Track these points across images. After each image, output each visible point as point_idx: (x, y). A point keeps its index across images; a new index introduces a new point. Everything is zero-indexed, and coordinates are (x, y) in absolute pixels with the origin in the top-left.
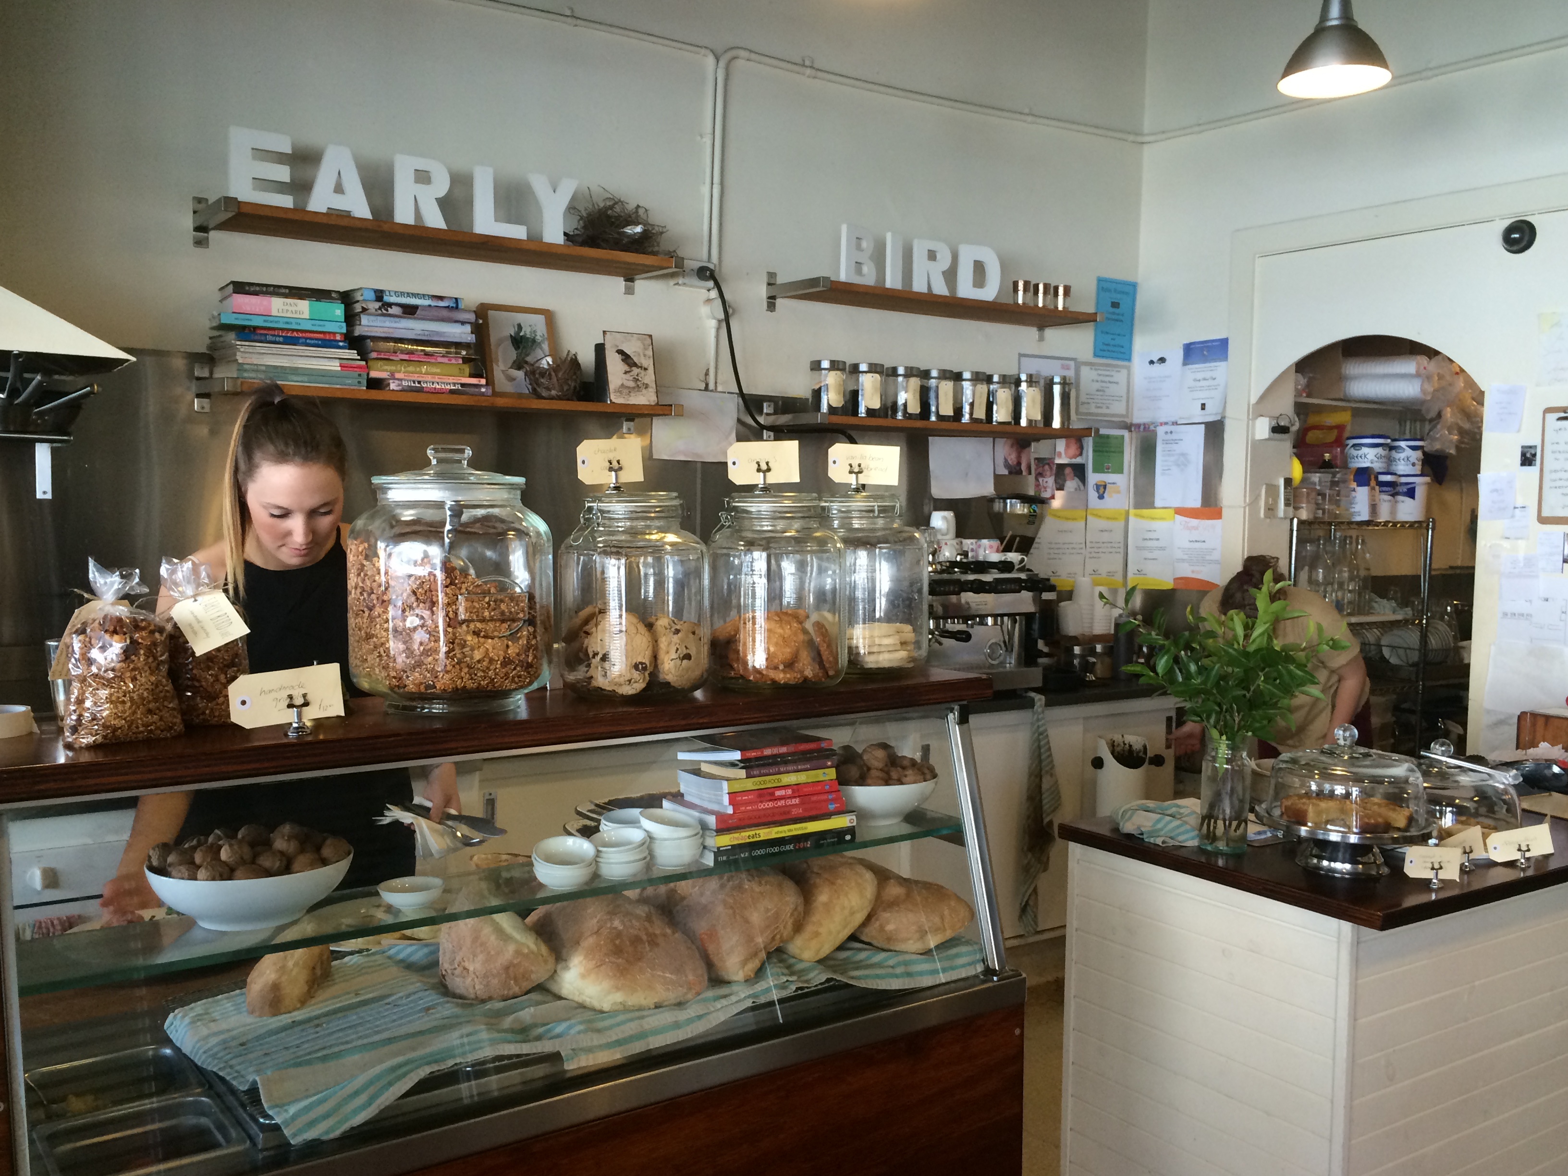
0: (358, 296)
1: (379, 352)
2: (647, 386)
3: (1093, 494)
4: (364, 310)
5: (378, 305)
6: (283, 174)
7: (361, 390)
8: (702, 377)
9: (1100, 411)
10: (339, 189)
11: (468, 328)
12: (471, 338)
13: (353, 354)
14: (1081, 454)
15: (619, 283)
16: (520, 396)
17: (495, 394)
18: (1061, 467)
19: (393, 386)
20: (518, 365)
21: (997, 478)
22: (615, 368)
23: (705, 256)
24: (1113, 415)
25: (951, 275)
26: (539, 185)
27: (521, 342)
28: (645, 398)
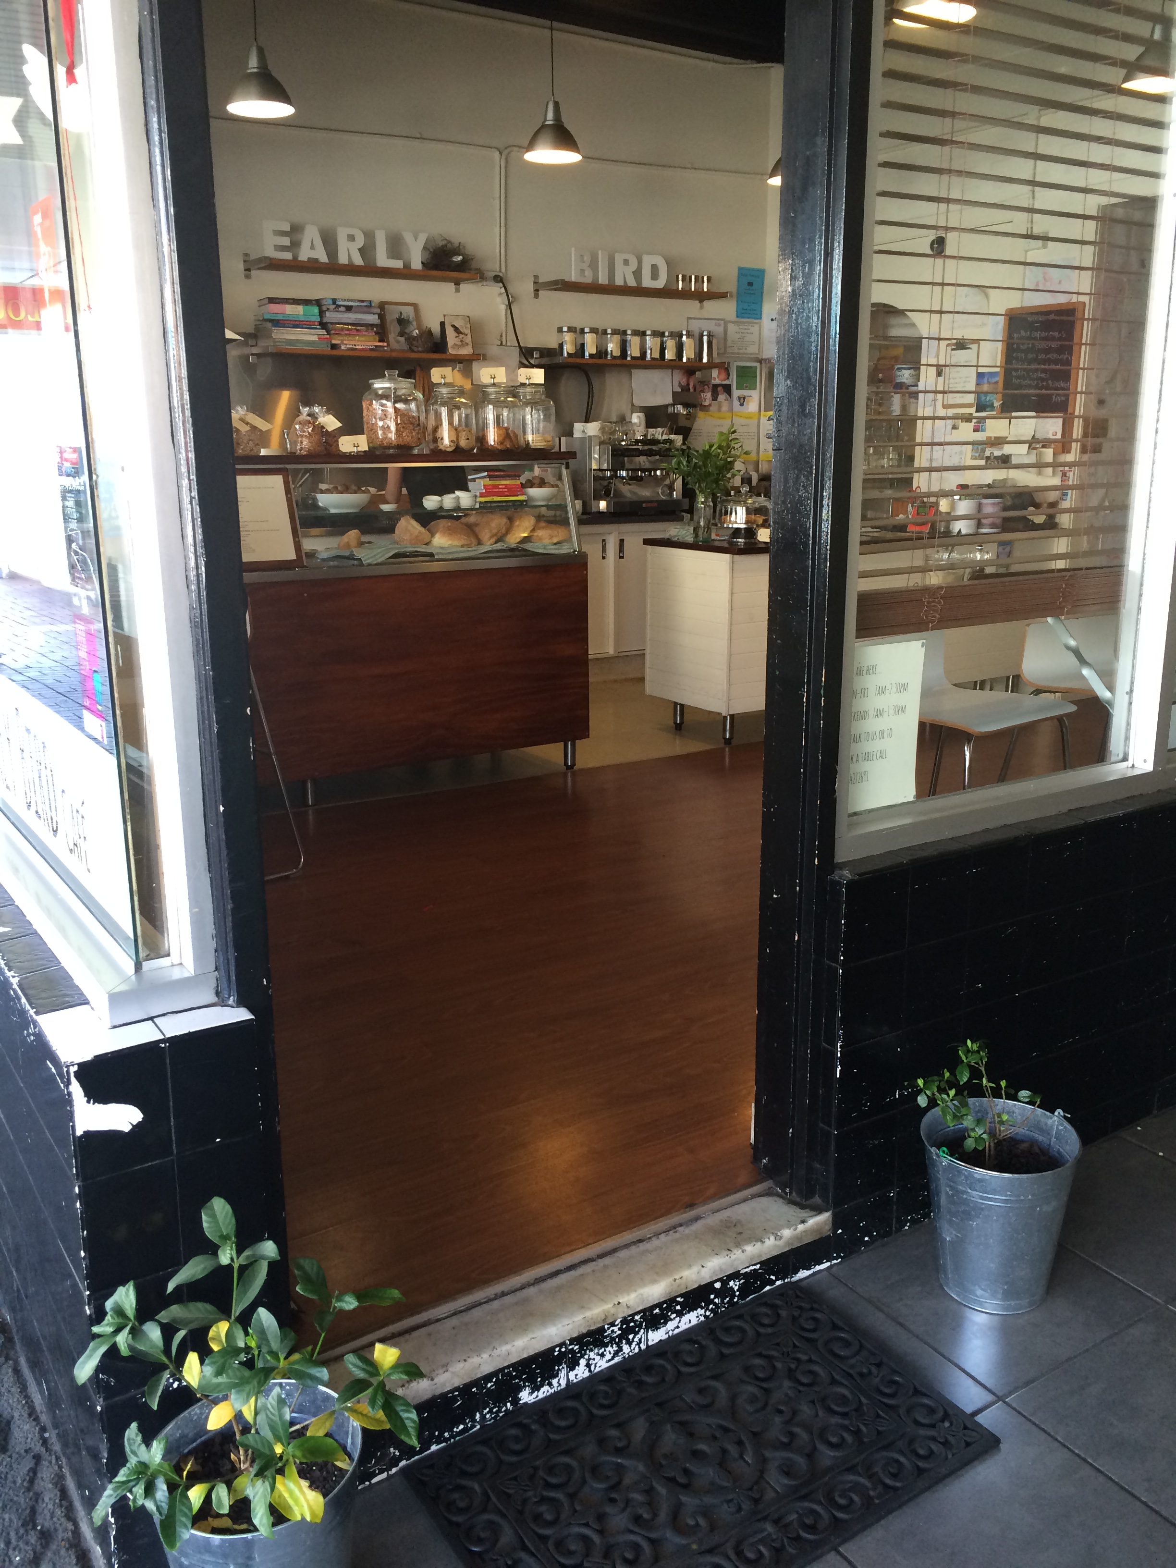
0: (324, 302)
1: (335, 330)
2: (467, 344)
3: (736, 403)
4: (328, 309)
5: (334, 306)
6: (286, 241)
7: (327, 350)
8: (499, 337)
9: (741, 351)
10: (312, 247)
11: (377, 316)
12: (378, 322)
13: (324, 332)
14: (728, 378)
15: (452, 286)
16: (403, 351)
17: (392, 351)
18: (715, 387)
19: (343, 348)
20: (401, 334)
21: (675, 394)
22: (450, 334)
23: (498, 269)
24: (751, 354)
25: (637, 274)
26: (408, 237)
27: (402, 322)
28: (467, 351)
